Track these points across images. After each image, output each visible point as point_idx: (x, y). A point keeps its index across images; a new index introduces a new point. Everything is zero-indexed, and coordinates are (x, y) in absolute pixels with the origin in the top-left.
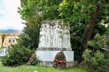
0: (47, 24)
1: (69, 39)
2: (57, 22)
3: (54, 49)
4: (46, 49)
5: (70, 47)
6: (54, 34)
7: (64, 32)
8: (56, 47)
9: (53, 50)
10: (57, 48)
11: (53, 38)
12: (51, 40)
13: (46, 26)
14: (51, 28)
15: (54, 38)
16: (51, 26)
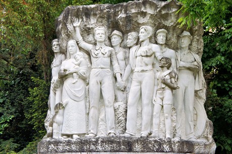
0: (93, 21)
1: (200, 98)
2: (150, 11)
3: (138, 147)
4: (93, 147)
5: (207, 138)
6: (132, 71)
7: (182, 64)
8: (144, 134)
9: (130, 150)
10: (155, 141)
11: (124, 90)
12: (116, 100)
13: (87, 31)
14: (116, 40)
15: (134, 88)
16: (116, 32)
